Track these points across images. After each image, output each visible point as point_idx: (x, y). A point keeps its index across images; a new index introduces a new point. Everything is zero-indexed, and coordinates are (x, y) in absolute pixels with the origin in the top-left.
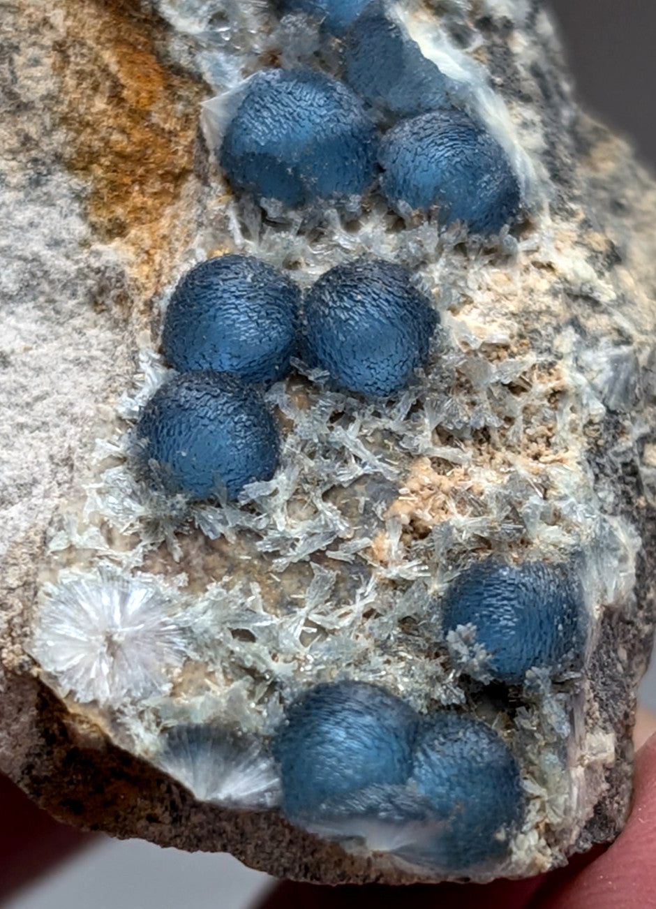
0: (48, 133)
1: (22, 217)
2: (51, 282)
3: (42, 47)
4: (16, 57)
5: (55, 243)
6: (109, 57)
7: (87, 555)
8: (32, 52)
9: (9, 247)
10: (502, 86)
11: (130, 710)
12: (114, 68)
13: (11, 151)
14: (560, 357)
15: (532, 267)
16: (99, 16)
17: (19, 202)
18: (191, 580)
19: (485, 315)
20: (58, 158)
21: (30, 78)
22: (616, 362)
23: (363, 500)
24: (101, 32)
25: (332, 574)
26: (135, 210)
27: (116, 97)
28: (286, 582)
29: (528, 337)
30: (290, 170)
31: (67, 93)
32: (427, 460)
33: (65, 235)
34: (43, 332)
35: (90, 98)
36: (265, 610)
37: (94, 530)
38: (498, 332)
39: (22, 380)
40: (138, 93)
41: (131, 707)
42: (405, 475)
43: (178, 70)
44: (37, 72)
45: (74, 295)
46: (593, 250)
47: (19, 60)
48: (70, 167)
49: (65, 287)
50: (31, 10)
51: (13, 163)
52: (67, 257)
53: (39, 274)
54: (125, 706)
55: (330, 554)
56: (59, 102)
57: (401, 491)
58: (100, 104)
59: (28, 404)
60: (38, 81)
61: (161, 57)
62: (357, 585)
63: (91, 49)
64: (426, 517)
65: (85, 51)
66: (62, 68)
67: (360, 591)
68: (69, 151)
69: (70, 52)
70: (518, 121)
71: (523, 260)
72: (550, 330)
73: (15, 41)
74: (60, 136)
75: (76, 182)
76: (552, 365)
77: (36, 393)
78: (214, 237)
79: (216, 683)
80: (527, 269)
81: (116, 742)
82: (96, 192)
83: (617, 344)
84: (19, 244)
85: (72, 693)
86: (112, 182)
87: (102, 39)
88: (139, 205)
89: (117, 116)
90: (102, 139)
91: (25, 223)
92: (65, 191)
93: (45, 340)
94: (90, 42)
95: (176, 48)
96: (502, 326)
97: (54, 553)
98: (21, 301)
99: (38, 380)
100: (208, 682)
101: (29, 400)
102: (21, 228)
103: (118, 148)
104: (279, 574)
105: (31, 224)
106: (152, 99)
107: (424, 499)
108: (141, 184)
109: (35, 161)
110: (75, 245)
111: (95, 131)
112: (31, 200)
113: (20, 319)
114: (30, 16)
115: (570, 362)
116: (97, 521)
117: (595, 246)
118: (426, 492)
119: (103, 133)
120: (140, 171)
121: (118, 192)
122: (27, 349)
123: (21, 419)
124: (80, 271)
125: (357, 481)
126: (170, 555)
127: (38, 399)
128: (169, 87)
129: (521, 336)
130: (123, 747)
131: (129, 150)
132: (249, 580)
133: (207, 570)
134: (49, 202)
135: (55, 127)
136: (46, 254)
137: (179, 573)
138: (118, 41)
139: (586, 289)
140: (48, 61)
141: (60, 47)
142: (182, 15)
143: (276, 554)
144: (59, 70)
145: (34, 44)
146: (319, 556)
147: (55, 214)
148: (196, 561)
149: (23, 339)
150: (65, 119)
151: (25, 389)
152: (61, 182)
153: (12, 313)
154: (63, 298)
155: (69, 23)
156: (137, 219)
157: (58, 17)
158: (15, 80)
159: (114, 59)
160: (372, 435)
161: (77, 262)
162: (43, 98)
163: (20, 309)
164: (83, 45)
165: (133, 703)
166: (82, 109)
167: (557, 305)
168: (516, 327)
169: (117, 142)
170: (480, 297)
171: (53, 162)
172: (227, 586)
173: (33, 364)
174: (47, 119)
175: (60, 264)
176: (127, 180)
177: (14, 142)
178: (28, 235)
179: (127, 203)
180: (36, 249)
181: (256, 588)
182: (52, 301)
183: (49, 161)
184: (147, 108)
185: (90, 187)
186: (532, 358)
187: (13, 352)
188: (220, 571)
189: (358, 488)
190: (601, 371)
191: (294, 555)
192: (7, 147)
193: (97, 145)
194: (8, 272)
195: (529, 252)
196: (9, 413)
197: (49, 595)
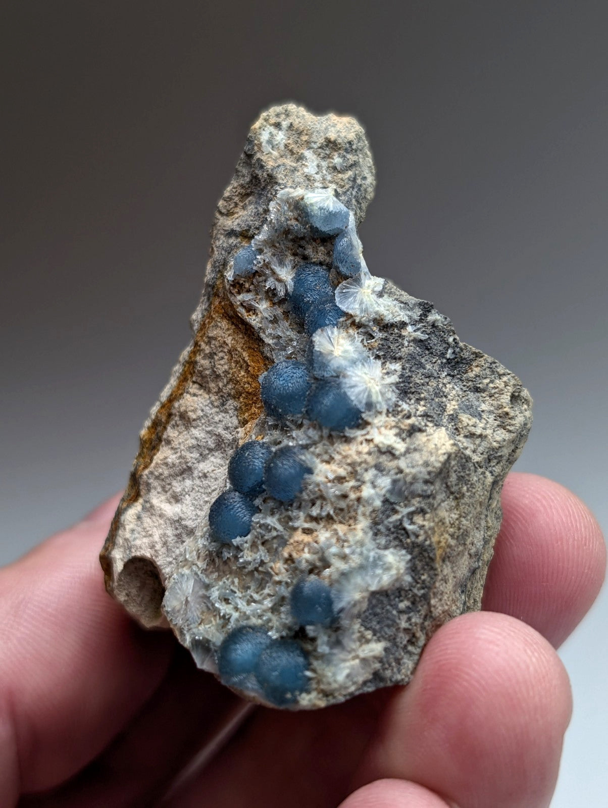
0: (225, 386)
1: (217, 419)
2: (224, 443)
3: (224, 352)
4: (215, 357)
5: (227, 428)
6: (245, 354)
7: (190, 563)
8: (221, 354)
9: (211, 430)
10: (385, 355)
11: (186, 628)
12: (246, 359)
13: (215, 392)
14: (364, 482)
15: (364, 441)
16: (244, 338)
17: (217, 412)
18: (219, 576)
19: (338, 464)
20: (229, 395)
21: (220, 364)
22: (394, 482)
23: (275, 546)
24: (244, 344)
25: (260, 576)
26: (252, 414)
27: (247, 371)
28: (247, 579)
29: (354, 474)
30: (273, 406)
31: (232, 369)
32: (300, 530)
33: (230, 425)
34: (222, 463)
35: (239, 371)
36: (238, 590)
37: (195, 553)
38: (342, 472)
39: (209, 483)
40: (254, 368)
41: (186, 627)
42: (290, 536)
43: (267, 358)
44: (222, 362)
45: (232, 448)
46: (401, 429)
47: (216, 358)
48: (234, 398)
49: (229, 445)
50: (220, 338)
51: (216, 397)
52: (231, 433)
53: (221, 440)
54: (185, 626)
55: (260, 569)
56: (229, 373)
57: (288, 543)
58: (243, 373)
59: (210, 493)
60: (222, 365)
61: (262, 353)
62: (267, 582)
63: (239, 352)
64: (295, 555)
65: (237, 352)
66: (231, 360)
67: (268, 585)
68: (233, 392)
69: (233, 353)
70: (385, 371)
71: (360, 439)
72: (363, 471)
73: (214, 351)
74: (230, 386)
75: (236, 404)
76: (360, 486)
77: (213, 488)
78: (260, 430)
79: (215, 620)
80: (361, 443)
81: (180, 641)
82: (240, 408)
83: (397, 474)
84: (215, 429)
85: (171, 620)
86: (245, 403)
87: (244, 347)
88: (253, 412)
89: (247, 377)
90: (242, 387)
91: (217, 421)
92: (232, 407)
93: (222, 466)
94: (239, 349)
95: (266, 349)
96: (345, 469)
97: (181, 562)
98: (217, 450)
99: (215, 483)
100: (212, 619)
101: (210, 491)
102: (216, 422)
103: (247, 390)
104: (246, 576)
105: (220, 421)
106: (259, 371)
107: (294, 547)
108: (255, 403)
109: (222, 396)
110: (233, 429)
111: (240, 384)
112: (221, 411)
113: (216, 458)
114: (219, 341)
115: (369, 485)
116: (196, 549)
117: (403, 427)
118: (295, 544)
119: (242, 385)
120: (255, 399)
121: (248, 407)
122: (213, 471)
123: (206, 499)
124: (233, 439)
125: (275, 538)
126: (215, 564)
127: (213, 491)
128: (265, 365)
129: (352, 473)
130: (182, 643)
131: (250, 391)
132: (235, 577)
133: (224, 572)
134: (226, 412)
135: (228, 383)
136: (223, 432)
137: (216, 571)
138: (249, 348)
139: (390, 449)
140: (226, 357)
141: (230, 352)
142: (267, 337)
143: (244, 567)
144: (230, 360)
145: (222, 351)
146: (256, 569)
147: (228, 417)
148: (221, 568)
149: (214, 466)
150: (231, 380)
151: (210, 487)
152: (231, 404)
153: (213, 455)
154: (228, 449)
155: (233, 342)
156: (251, 418)
157: (229, 340)
158: (214, 366)
159: (247, 355)
160: (284, 518)
161: (233, 435)
162: (223, 372)
163: (216, 454)
164: (236, 350)
165: (188, 626)
166: (236, 376)
167: (369, 459)
168: (349, 469)
169: (247, 388)
170: (337, 457)
171: (228, 396)
172: (228, 579)
173: (214, 477)
174: (225, 381)
175: (228, 436)
176: (251, 402)
177: (216, 390)
178: (218, 425)
179: (250, 411)
180: (219, 431)
181: (236, 581)
182: (225, 451)
183: (225, 396)
184: (257, 373)
185: (239, 405)
186: (352, 483)
187: (208, 472)
188: (227, 573)
189: (275, 541)
190: (384, 487)
191: (250, 568)
192: (214, 390)
193: (241, 389)
194: (212, 439)
195: (362, 435)
196: (204, 496)
197: (174, 579)
